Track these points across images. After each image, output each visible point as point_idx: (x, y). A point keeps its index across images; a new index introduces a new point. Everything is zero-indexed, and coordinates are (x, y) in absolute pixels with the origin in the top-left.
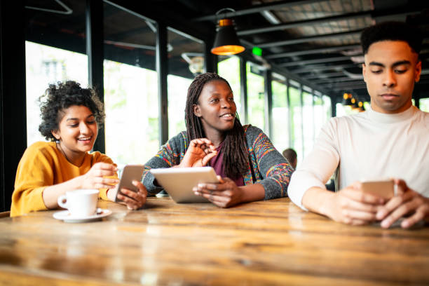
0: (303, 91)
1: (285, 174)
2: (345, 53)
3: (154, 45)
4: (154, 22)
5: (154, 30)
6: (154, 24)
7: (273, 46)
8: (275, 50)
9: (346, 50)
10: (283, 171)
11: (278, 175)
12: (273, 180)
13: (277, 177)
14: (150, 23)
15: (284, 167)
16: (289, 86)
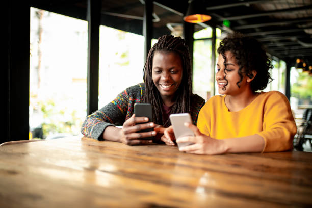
2: (299, 26)
3: (142, 16)
5: (143, 2)
7: (239, 19)
8: (240, 22)
9: (301, 24)
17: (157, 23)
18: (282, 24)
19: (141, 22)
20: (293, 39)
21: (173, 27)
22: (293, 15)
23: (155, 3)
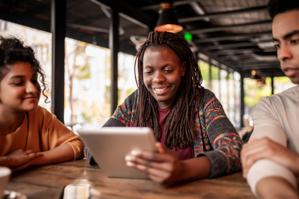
0: (220, 69)
1: (235, 147)
2: (253, 40)
3: (108, 29)
4: (109, 8)
5: (109, 15)
6: (108, 10)
7: (200, 33)
8: (201, 36)
9: (254, 38)
10: (232, 142)
11: (227, 148)
12: (221, 154)
13: (225, 150)
14: (105, 9)
15: (234, 138)
16: (211, 64)
17: (123, 35)
18: (237, 38)
19: (108, 34)
20: (247, 52)
21: (137, 39)
22: (248, 29)
23: (122, 15)
